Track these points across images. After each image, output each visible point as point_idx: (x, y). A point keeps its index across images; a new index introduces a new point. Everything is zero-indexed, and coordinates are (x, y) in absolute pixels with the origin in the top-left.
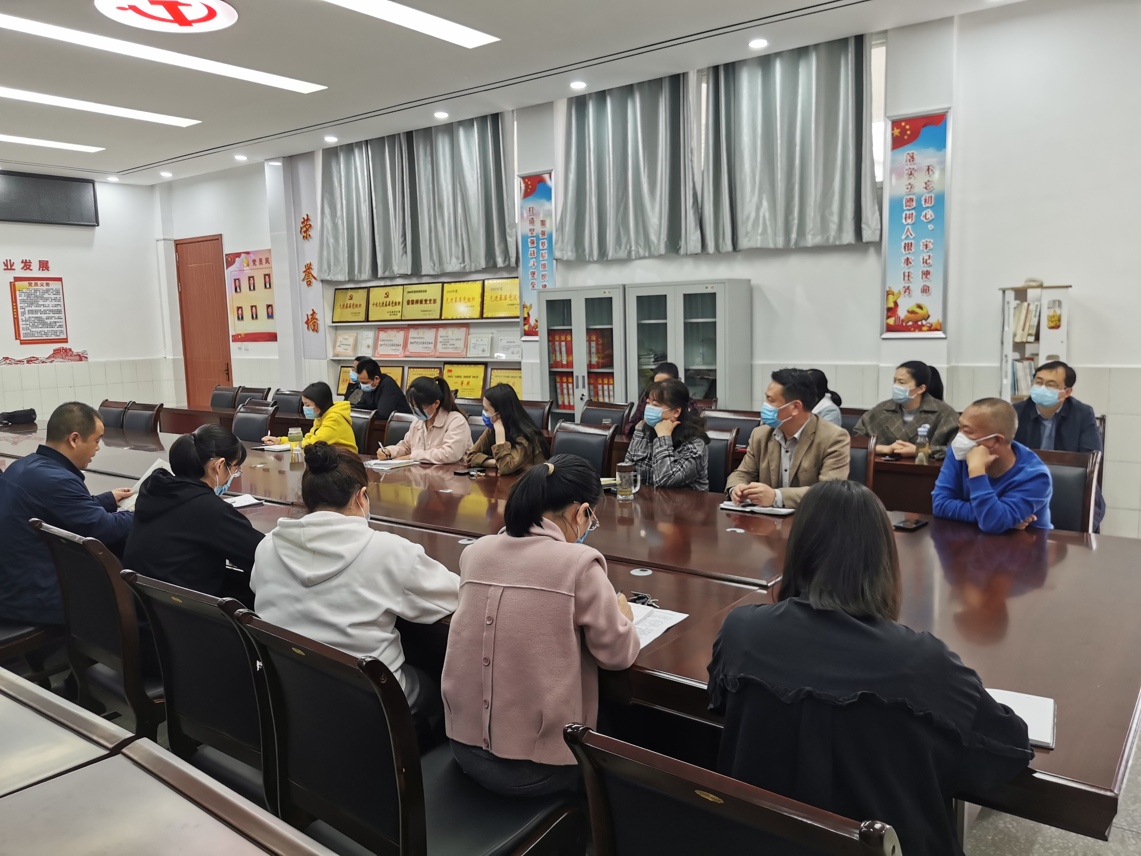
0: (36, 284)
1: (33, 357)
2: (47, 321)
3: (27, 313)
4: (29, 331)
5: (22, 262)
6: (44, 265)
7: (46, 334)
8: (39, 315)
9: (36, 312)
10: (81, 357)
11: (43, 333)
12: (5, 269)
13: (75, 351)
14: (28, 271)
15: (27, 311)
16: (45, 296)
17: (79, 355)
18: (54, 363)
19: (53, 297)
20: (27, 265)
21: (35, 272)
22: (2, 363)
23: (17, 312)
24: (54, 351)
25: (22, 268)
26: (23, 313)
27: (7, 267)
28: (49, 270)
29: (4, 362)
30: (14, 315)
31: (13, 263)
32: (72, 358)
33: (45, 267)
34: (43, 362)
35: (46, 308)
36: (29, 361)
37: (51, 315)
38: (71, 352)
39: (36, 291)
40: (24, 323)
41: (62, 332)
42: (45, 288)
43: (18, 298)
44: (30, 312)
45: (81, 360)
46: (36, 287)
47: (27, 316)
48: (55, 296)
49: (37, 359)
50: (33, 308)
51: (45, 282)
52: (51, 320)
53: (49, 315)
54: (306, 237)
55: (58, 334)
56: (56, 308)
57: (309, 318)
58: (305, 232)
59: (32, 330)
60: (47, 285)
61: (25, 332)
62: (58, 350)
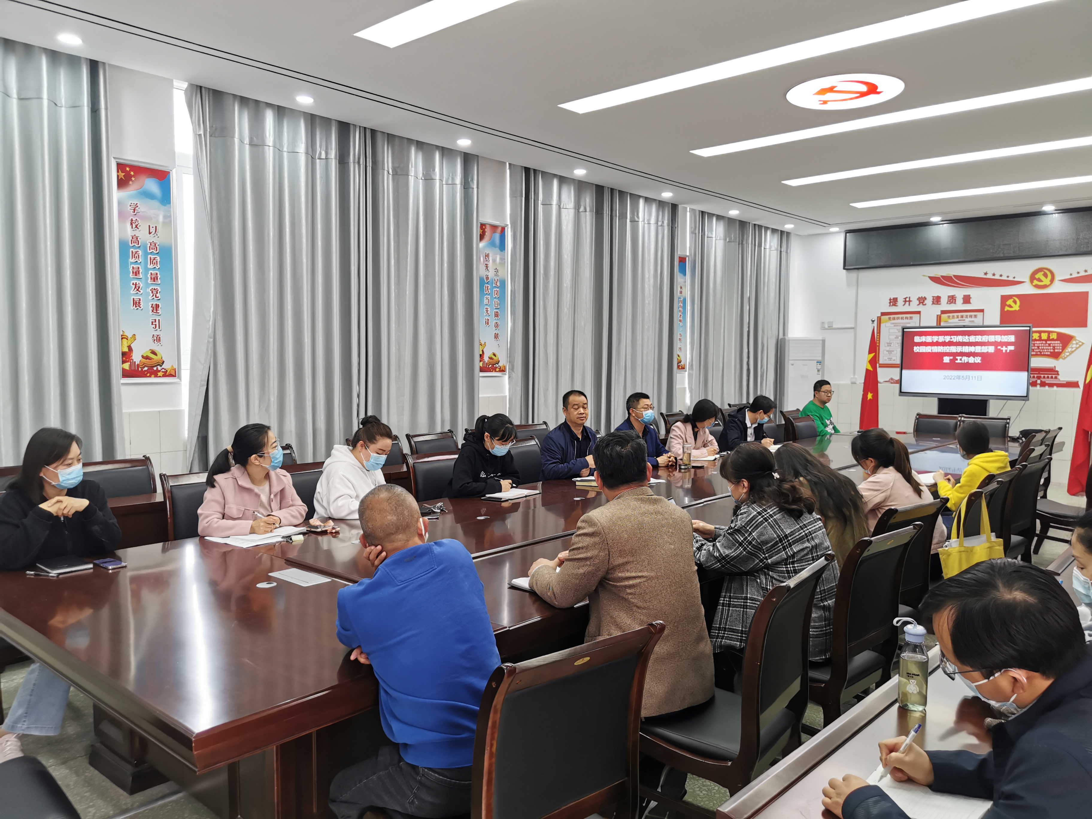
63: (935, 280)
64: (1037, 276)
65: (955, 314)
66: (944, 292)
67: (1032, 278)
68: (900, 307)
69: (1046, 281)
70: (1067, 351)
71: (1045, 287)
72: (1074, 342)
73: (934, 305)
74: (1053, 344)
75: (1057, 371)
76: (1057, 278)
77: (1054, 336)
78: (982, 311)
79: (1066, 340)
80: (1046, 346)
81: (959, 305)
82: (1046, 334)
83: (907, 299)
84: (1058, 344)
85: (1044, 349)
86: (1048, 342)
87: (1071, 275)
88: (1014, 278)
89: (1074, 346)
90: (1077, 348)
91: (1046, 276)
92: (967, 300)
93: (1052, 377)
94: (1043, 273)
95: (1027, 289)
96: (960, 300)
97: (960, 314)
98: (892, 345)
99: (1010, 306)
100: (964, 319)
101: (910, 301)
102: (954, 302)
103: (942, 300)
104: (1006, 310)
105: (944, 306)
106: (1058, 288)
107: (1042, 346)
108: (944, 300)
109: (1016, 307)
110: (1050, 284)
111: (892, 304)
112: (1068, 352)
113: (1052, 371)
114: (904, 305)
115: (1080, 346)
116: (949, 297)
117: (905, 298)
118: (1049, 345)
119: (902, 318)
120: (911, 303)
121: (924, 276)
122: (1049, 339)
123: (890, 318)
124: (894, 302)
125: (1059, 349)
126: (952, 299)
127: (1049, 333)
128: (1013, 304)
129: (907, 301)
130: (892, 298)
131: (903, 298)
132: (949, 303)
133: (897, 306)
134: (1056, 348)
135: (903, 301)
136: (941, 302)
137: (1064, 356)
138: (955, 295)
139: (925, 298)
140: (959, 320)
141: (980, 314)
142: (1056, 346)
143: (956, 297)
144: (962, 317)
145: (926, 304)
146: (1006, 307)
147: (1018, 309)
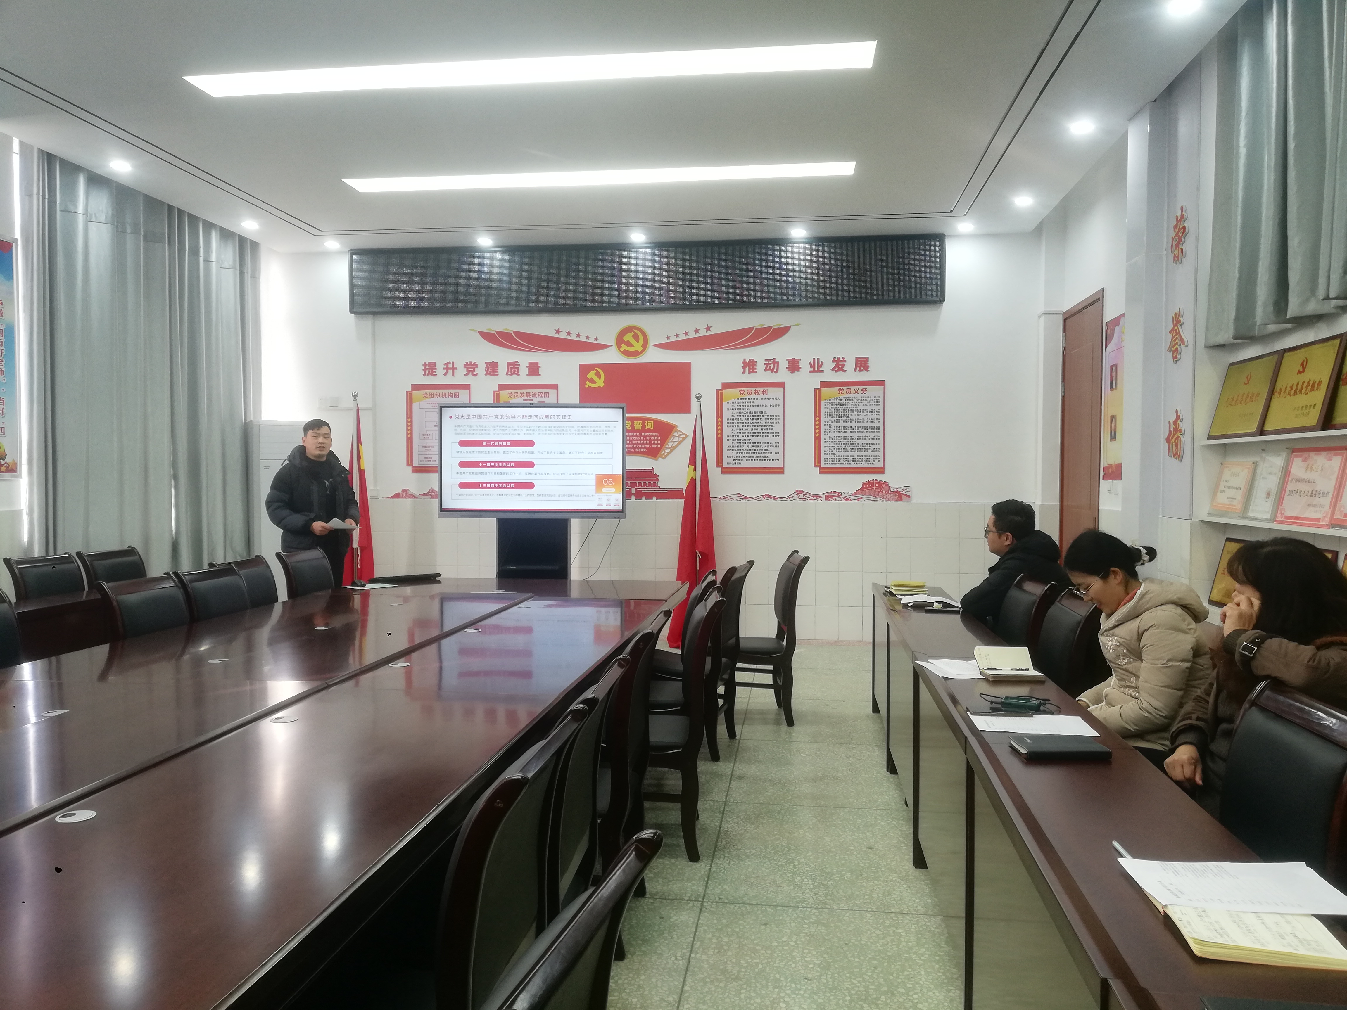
0: (849, 391)
1: (835, 492)
2: (858, 441)
4: (832, 456)
5: (834, 361)
6: (862, 364)
7: (855, 460)
8: (848, 434)
9: (845, 429)
10: (901, 495)
11: (851, 458)
12: (810, 372)
13: (893, 485)
14: (841, 372)
15: (832, 429)
16: (859, 407)
17: (899, 492)
18: (862, 502)
19: (870, 408)
20: (839, 365)
21: (850, 374)
22: (794, 498)
23: (820, 429)
24: (863, 485)
25: (832, 370)
26: (828, 431)
27: (814, 369)
28: (868, 371)
29: (797, 497)
30: (815, 433)
31: (822, 362)
32: (887, 495)
33: (863, 367)
34: (847, 500)
35: (859, 424)
36: (829, 497)
37: (865, 434)
38: (887, 488)
39: (847, 400)
40: (827, 444)
41: (877, 457)
42: (860, 396)
43: (823, 410)
44: (838, 429)
45: (901, 500)
46: (849, 395)
47: (832, 435)
48: (873, 407)
49: (840, 494)
50: (842, 424)
51: (861, 387)
52: (864, 441)
53: (861, 434)
54: (1178, 257)
55: (872, 461)
56: (873, 424)
57: (1172, 429)
58: (1177, 246)
59: (837, 454)
60: (864, 391)
61: (828, 456)
62: (869, 484)
63: (489, 337)
64: (625, 339)
65: (519, 391)
66: (502, 356)
67: (620, 340)
68: (440, 379)
69: (638, 346)
70: (667, 446)
71: (636, 354)
72: (676, 434)
73: (488, 376)
74: (649, 436)
75: (657, 476)
76: (652, 341)
77: (650, 425)
78: (555, 387)
79: (665, 431)
80: (641, 440)
81: (523, 378)
82: (640, 422)
83: (450, 366)
84: (655, 436)
85: (638, 444)
86: (643, 434)
87: (668, 338)
88: (596, 339)
89: (676, 439)
90: (680, 443)
91: (636, 338)
92: (534, 369)
93: (650, 484)
94: (633, 334)
95: (612, 356)
96: (524, 370)
97: (525, 391)
98: (431, 437)
99: (592, 381)
100: (531, 398)
101: (454, 369)
102: (516, 372)
103: (500, 369)
104: (587, 386)
105: (504, 378)
106: (653, 356)
107: (635, 440)
108: (502, 369)
109: (600, 383)
110: (642, 352)
111: (427, 372)
112: (669, 448)
113: (650, 476)
114: (445, 374)
115: (684, 439)
116: (509, 364)
117: (447, 364)
118: (645, 437)
119: (444, 395)
120: (455, 371)
121: (473, 330)
122: (644, 430)
123: (425, 395)
124: (430, 368)
125: (658, 444)
126: (513, 368)
127: (644, 420)
128: (596, 378)
129: (450, 368)
130: (427, 364)
131: (444, 364)
132: (509, 373)
133: (436, 375)
134: (653, 442)
135: (444, 369)
136: (498, 372)
137: (664, 454)
138: (517, 362)
139: (475, 365)
140: (524, 400)
141: (552, 392)
142: (653, 440)
143: (519, 365)
144: (528, 395)
145: (477, 374)
146: (587, 382)
147: (602, 385)
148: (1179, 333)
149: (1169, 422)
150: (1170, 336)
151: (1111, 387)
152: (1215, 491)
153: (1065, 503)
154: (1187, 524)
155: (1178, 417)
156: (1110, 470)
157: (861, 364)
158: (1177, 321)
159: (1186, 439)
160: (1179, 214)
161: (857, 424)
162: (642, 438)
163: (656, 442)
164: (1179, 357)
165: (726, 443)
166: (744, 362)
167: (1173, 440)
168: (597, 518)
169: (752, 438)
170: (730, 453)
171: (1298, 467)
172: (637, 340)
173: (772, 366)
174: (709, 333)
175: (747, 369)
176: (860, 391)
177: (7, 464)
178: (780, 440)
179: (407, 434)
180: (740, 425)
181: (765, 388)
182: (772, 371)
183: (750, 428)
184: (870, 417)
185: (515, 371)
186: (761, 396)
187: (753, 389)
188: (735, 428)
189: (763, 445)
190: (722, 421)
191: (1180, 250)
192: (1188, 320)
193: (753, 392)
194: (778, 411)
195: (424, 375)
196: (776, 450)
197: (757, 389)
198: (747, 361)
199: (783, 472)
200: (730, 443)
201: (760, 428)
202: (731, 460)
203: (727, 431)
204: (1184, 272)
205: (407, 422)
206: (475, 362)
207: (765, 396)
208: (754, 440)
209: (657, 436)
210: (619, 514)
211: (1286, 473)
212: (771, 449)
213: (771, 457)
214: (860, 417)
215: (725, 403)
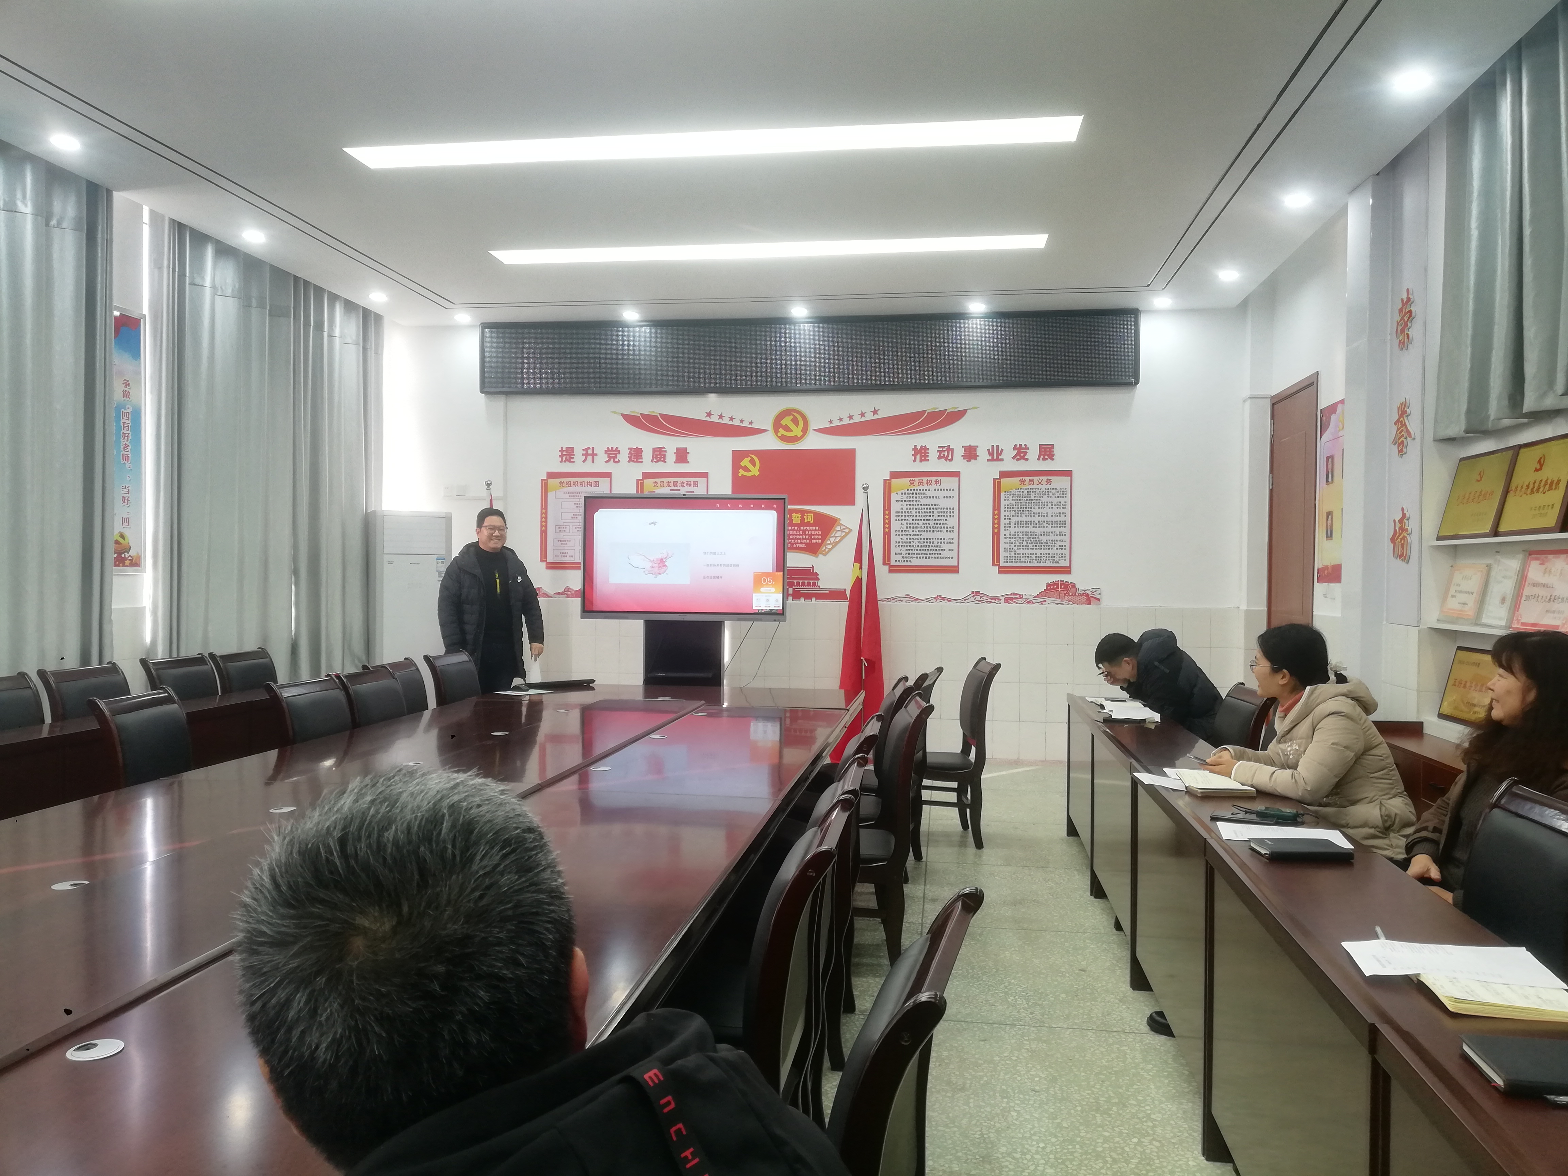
0: (1031, 482)
1: (1016, 594)
2: (1041, 538)
3: (1013, 525)
5: (1015, 448)
6: (1047, 452)
7: (1038, 558)
8: (1031, 529)
9: (1027, 524)
10: (1089, 598)
11: (1034, 557)
12: (988, 460)
13: (1081, 587)
14: (1023, 461)
15: (1013, 523)
16: (1043, 500)
17: (1087, 595)
18: (1046, 605)
19: (1055, 500)
20: (1021, 453)
21: (1033, 463)
22: (970, 600)
23: (999, 524)
24: (1047, 586)
25: (1013, 458)
26: (1008, 526)
27: (993, 457)
28: (1053, 459)
29: (973, 599)
30: (994, 528)
31: (1002, 450)
32: (1075, 598)
33: (1048, 455)
34: (1029, 602)
35: (1043, 519)
36: (1008, 599)
37: (1050, 529)
38: (1074, 590)
39: (1030, 491)
40: (1007, 540)
42: (1044, 487)
43: (1003, 503)
44: (1019, 524)
45: (1090, 604)
46: (1031, 486)
47: (1013, 530)
48: (1059, 500)
49: (1021, 597)
50: (1024, 518)
51: (1045, 478)
52: (1048, 538)
53: (1045, 530)
54: (1403, 343)
55: (1057, 559)
56: (1058, 519)
57: (1397, 529)
58: (1402, 331)
59: (1019, 551)
60: (1049, 482)
61: (1007, 554)
62: (1053, 585)
63: (633, 420)
64: (783, 422)
65: (665, 480)
66: (648, 441)
67: (777, 424)
68: (578, 466)
69: (797, 431)
70: (829, 542)
71: (795, 439)
72: (838, 528)
73: (631, 463)
74: (808, 531)
75: (817, 574)
76: (813, 426)
77: (810, 518)
78: (705, 475)
79: (827, 524)
80: (799, 535)
81: (670, 465)
82: (799, 515)
83: (590, 452)
84: (815, 530)
85: (796, 539)
86: (802, 528)
87: (831, 422)
88: (751, 423)
89: (839, 534)
90: (842, 538)
91: (795, 421)
92: (682, 456)
93: (809, 584)
94: (792, 417)
95: (769, 442)
96: (671, 457)
97: (672, 480)
98: (567, 530)
99: (746, 469)
100: (679, 488)
101: (594, 455)
103: (644, 455)
104: (740, 475)
105: (648, 466)
106: (814, 442)
107: (793, 535)
108: (647, 455)
109: (755, 471)
110: (802, 437)
111: (564, 458)
112: (831, 544)
113: (809, 574)
114: (584, 461)
115: (847, 534)
116: (654, 450)
117: (586, 450)
118: (804, 531)
119: (582, 484)
120: (595, 457)
121: (615, 412)
122: (803, 523)
123: (562, 483)
124: (567, 454)
125: (818, 539)
126: (659, 455)
127: (803, 512)
128: (750, 466)
129: (590, 455)
130: (564, 449)
131: (583, 450)
132: (655, 460)
133: (574, 462)
134: (813, 537)
135: (583, 454)
136: (642, 458)
137: (825, 550)
138: (664, 448)
139: (618, 451)
140: (670, 490)
141: (702, 481)
142: (813, 535)
143: (666, 451)
144: (675, 484)
145: (619, 460)
146: (741, 470)
147: (757, 473)
148: (1405, 425)
149: (1394, 521)
150: (1395, 428)
151: (1327, 481)
152: (1444, 597)
153: (1273, 609)
154: (1414, 633)
155: (1404, 515)
156: (1326, 572)
157: (1045, 451)
158: (1403, 411)
159: (1413, 539)
160: (1405, 297)
161: (1041, 519)
162: (801, 532)
163: (817, 537)
164: (1404, 450)
165: (894, 539)
166: (915, 449)
167: (1399, 540)
168: (754, 620)
169: (923, 533)
170: (898, 550)
171: (1535, 571)
172: (797, 424)
173: (946, 453)
174: (876, 417)
175: (918, 457)
176: (1044, 482)
177: (131, 557)
178: (955, 535)
179: (542, 526)
180: (910, 518)
181: (939, 478)
182: (946, 459)
183: (921, 523)
184: (1055, 510)
185: (661, 458)
186: (934, 486)
187: (925, 479)
188: (904, 522)
189: (936, 541)
190: (890, 514)
191: (1406, 335)
192: (1414, 410)
193: (925, 482)
194: (953, 503)
195: (561, 462)
196: (951, 546)
197: (929, 478)
198: (919, 447)
199: (957, 572)
200: (898, 539)
201: (932, 522)
202: (899, 557)
203: (895, 526)
204: (1410, 361)
205: (542, 513)
206: (617, 448)
207: (938, 487)
208: (925, 535)
209: (818, 530)
210: (778, 615)
211: (1522, 578)
212: (944, 546)
213: (944, 554)
214: (1044, 511)
215: (893, 495)
